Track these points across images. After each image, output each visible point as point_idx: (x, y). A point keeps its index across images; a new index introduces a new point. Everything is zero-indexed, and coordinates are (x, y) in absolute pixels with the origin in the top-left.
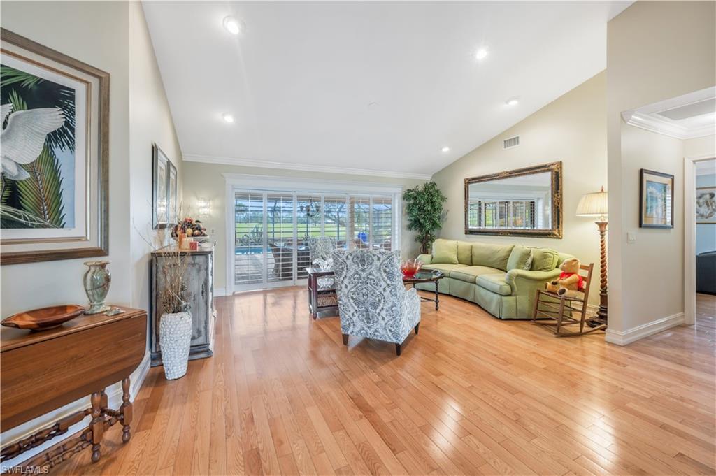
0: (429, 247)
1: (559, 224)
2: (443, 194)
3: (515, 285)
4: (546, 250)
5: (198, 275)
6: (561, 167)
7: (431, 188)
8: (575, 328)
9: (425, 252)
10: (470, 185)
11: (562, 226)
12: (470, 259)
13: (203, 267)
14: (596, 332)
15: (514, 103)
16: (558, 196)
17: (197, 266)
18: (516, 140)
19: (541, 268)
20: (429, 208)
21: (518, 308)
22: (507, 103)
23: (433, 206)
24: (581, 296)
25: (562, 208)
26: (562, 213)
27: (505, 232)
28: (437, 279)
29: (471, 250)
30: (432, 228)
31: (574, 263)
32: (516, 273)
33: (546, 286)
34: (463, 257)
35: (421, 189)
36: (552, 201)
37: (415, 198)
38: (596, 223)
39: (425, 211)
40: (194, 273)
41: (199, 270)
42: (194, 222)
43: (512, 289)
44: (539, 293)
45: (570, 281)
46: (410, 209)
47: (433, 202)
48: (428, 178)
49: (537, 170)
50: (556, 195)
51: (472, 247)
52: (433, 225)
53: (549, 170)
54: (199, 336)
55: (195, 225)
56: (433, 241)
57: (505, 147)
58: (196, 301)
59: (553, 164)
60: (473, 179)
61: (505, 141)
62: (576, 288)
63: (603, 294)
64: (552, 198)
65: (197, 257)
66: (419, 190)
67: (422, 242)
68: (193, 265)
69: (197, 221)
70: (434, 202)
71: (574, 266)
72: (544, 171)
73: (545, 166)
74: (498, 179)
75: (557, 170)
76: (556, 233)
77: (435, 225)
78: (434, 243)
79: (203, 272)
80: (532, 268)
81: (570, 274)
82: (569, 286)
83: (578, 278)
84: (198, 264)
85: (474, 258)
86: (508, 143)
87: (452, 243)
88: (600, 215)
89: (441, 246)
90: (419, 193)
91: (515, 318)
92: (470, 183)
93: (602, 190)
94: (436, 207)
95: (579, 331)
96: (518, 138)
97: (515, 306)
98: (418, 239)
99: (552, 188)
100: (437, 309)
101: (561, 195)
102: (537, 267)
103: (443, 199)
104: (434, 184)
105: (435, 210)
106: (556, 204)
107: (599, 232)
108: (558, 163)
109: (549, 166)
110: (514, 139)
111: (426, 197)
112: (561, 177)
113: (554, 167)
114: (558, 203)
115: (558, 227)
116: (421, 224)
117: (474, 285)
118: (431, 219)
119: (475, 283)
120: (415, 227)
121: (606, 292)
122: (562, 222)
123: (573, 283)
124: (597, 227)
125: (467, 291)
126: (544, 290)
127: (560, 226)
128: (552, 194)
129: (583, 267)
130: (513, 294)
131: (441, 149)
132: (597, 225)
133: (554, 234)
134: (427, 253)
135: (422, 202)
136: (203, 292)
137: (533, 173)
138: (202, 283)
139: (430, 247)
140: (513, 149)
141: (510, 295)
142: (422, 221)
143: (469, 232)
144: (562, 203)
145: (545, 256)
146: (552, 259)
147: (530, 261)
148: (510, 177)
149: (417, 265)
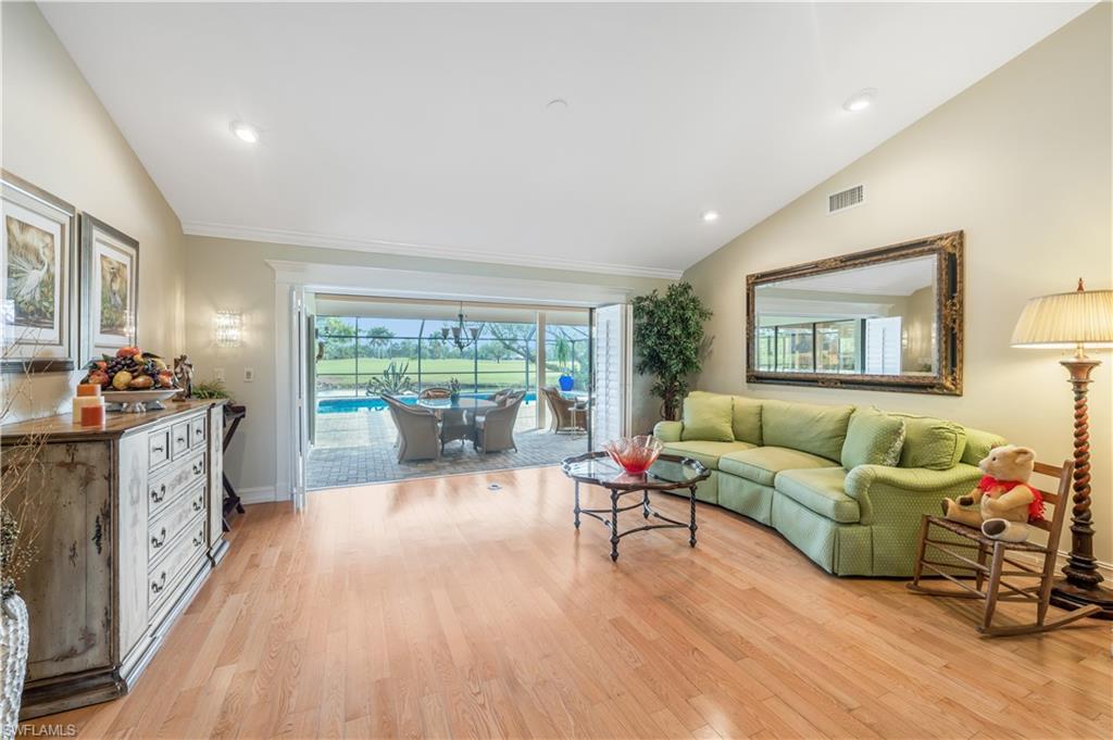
0: (676, 406)
1: (954, 364)
2: (706, 307)
3: (869, 502)
4: (938, 423)
5: (86, 492)
6: (961, 244)
7: (682, 294)
8: (1025, 614)
9: (670, 416)
10: (758, 288)
11: (961, 369)
12: (757, 433)
13: (100, 472)
14: (1075, 623)
15: (860, 106)
16: (954, 305)
17: (81, 470)
18: (855, 194)
19: (924, 463)
20: (678, 333)
21: (876, 553)
22: (845, 106)
23: (685, 328)
24: (1040, 537)
25: (961, 330)
26: (962, 341)
27: (830, 380)
28: (694, 481)
29: (761, 414)
30: (682, 371)
31: (1020, 459)
32: (872, 474)
33: (945, 507)
34: (743, 428)
35: (662, 295)
36: (939, 317)
37: (651, 314)
38: (1063, 364)
39: (669, 338)
40: (71, 487)
41: (87, 481)
42: (138, 358)
43: (862, 509)
44: (929, 522)
45: (1013, 502)
46: (641, 335)
47: (684, 321)
48: (676, 277)
49: (904, 252)
50: (949, 303)
51: (762, 408)
52: (684, 365)
53: (932, 251)
54: (89, 645)
55: (141, 364)
56: (685, 395)
57: (831, 210)
58: (77, 560)
59: (941, 239)
60: (763, 275)
61: (831, 198)
62: (1026, 517)
63: (1080, 529)
64: (939, 310)
65: (80, 447)
66: (659, 298)
67: (663, 396)
68: (70, 466)
69: (145, 355)
70: (687, 320)
71: (1022, 465)
72: (922, 253)
73: (923, 243)
74: (817, 273)
75: (950, 250)
76: (948, 384)
77: (687, 363)
78: (686, 400)
79: (99, 484)
80: (902, 461)
81: (1009, 485)
82: (1010, 512)
83: (1031, 495)
84: (84, 464)
85: (766, 431)
86: (837, 201)
87: (721, 401)
88: (1075, 346)
89: (699, 406)
90: (657, 304)
91: (869, 574)
92: (757, 284)
93: (1080, 288)
94: (692, 330)
95: (1034, 620)
96: (860, 188)
97: (869, 549)
98: (656, 390)
99: (940, 289)
100: (693, 544)
101: (961, 303)
102: (915, 460)
103: (704, 314)
104: (686, 288)
105: (689, 335)
106: (949, 321)
107: (1071, 386)
108: (954, 234)
109: (933, 242)
110: (853, 191)
111: (672, 311)
112: (962, 264)
113: (944, 243)
114: (954, 322)
115: (953, 372)
116: (662, 362)
117: (771, 490)
118: (681, 352)
119: (773, 487)
120: (651, 368)
121: (1087, 526)
122: (962, 361)
123: (1018, 507)
124: (1066, 374)
125: (755, 500)
126: (942, 515)
127: (957, 370)
128: (939, 301)
129: (1040, 468)
130: (864, 520)
131: (702, 216)
132: (1064, 367)
133: (943, 387)
134: (674, 420)
135: (665, 321)
136: (98, 536)
137: (895, 258)
138: (95, 512)
139: (680, 405)
140: (848, 211)
141: (859, 523)
142: (664, 357)
143: (755, 378)
144: (962, 321)
145: (935, 436)
146: (952, 443)
147: (898, 445)
148: (842, 268)
149: (650, 450)
